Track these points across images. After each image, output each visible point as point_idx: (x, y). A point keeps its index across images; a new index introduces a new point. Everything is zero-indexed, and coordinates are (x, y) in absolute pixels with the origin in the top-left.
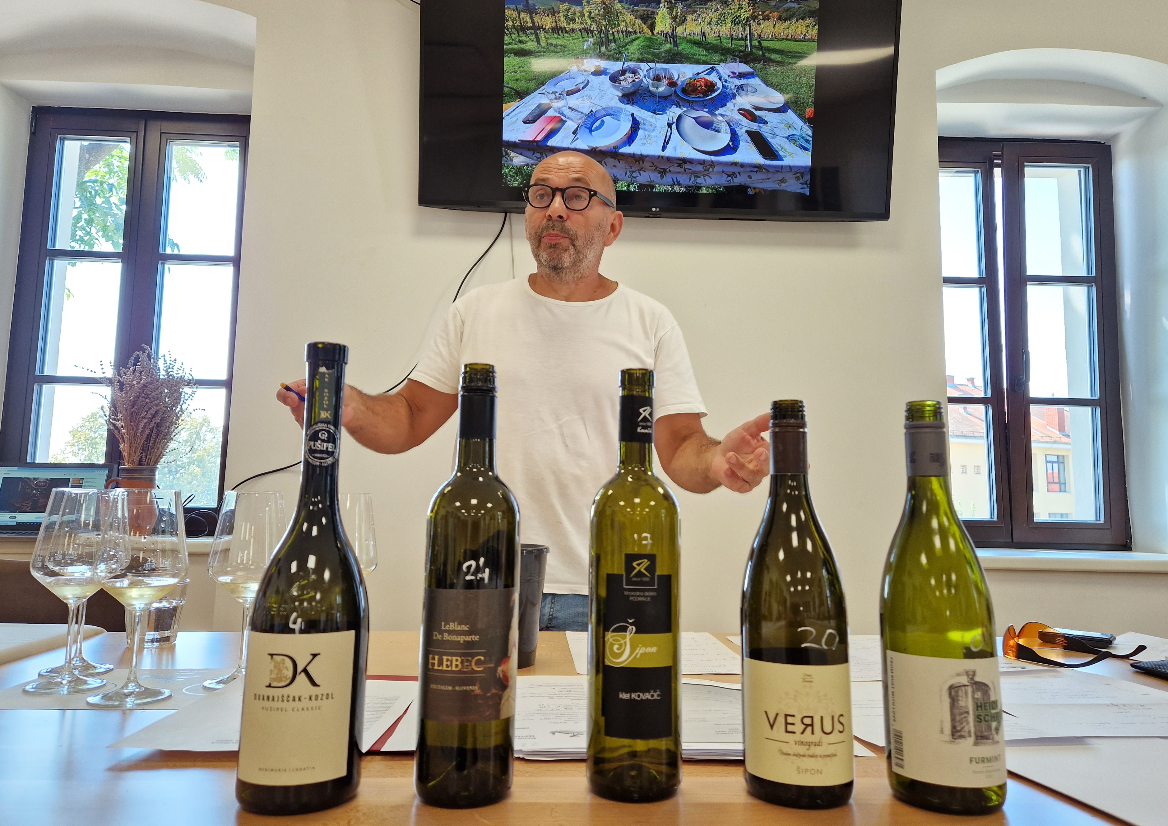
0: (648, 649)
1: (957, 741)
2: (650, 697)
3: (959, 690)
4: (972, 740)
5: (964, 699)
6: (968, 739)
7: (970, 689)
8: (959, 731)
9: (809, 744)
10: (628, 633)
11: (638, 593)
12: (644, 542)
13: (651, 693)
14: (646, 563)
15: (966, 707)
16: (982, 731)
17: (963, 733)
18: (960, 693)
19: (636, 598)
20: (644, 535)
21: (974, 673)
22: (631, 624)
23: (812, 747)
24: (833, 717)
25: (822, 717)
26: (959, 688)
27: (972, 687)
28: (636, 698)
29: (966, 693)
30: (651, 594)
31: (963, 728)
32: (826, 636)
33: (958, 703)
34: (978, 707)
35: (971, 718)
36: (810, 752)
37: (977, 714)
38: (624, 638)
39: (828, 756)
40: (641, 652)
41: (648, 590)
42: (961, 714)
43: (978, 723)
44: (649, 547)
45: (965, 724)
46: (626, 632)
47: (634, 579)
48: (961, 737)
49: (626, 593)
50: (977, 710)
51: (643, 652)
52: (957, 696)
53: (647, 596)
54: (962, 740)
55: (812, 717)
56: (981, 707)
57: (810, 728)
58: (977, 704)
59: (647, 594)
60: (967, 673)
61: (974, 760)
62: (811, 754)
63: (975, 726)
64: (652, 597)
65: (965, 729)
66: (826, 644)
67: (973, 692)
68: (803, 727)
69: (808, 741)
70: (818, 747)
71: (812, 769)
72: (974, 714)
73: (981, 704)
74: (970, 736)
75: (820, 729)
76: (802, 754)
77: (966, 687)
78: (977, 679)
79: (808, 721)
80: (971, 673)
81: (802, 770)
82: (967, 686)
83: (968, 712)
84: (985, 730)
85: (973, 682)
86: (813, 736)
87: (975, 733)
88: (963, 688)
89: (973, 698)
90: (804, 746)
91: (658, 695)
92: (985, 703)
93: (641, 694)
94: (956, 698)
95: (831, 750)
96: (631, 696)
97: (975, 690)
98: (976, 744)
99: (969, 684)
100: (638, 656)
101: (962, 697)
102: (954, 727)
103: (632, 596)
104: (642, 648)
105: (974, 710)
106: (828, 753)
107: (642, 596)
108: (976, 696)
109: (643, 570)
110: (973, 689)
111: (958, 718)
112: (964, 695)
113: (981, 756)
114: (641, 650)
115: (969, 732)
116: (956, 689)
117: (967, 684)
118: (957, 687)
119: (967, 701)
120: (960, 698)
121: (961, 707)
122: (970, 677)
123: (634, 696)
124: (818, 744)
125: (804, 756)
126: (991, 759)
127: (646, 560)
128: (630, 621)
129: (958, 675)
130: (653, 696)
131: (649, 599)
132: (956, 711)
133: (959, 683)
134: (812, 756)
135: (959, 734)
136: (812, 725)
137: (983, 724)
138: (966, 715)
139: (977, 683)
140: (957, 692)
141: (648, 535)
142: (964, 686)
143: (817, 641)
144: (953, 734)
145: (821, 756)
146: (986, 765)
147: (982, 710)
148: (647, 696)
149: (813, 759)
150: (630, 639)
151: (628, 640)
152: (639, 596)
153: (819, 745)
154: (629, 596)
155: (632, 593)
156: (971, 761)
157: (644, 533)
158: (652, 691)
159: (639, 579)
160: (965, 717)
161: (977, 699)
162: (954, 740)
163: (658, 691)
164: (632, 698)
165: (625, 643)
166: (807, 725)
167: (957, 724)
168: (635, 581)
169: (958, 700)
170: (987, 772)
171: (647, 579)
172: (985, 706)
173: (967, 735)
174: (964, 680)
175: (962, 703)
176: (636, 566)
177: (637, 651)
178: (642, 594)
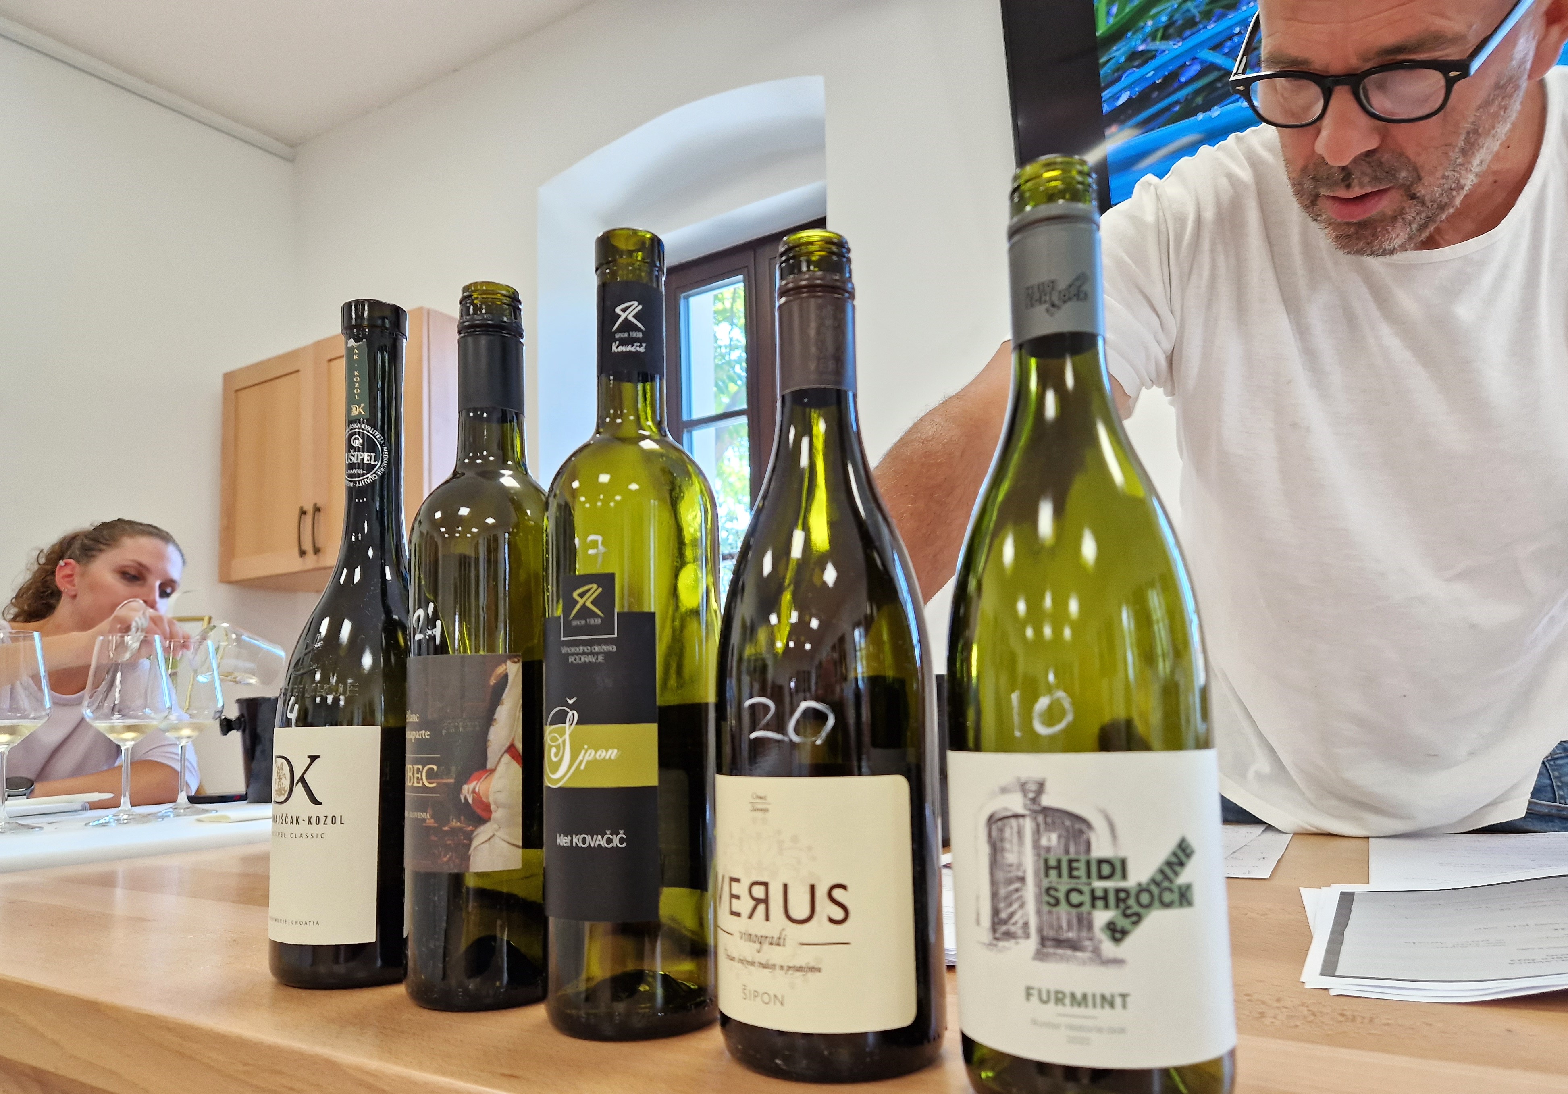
0: (599, 753)
1: (1001, 944)
2: (604, 844)
3: (1004, 825)
4: (1031, 944)
5: (1015, 848)
6: (1023, 942)
7: (1028, 825)
8: (1005, 922)
9: (760, 940)
10: (568, 724)
11: (581, 649)
12: (591, 552)
13: (606, 837)
14: (595, 590)
15: (1020, 865)
16: (1060, 927)
17: (1013, 929)
18: (1007, 833)
19: (577, 658)
20: (592, 537)
21: (1041, 787)
22: (572, 707)
23: (766, 946)
24: (813, 888)
25: (786, 886)
26: (1006, 821)
27: (1035, 819)
28: (580, 844)
29: (1020, 833)
30: (605, 648)
31: (1012, 915)
32: (797, 714)
33: (1003, 857)
34: (1048, 868)
35: (1030, 892)
36: (762, 958)
37: (1045, 883)
38: (562, 733)
39: (799, 969)
40: (587, 758)
41: (599, 642)
42: (1010, 882)
43: (1046, 908)
44: (600, 560)
45: (1015, 906)
46: (565, 723)
47: (574, 623)
48: (1009, 935)
49: (565, 650)
50: (1047, 875)
51: (590, 758)
52: (1002, 840)
53: (598, 654)
54: (1010, 944)
55: (766, 884)
56: (1058, 868)
57: (761, 908)
58: (1046, 861)
59: (596, 649)
60: (1023, 787)
61: (1035, 992)
62: (763, 962)
63: (1039, 912)
64: (607, 654)
65: (1016, 918)
66: (797, 731)
67: (1037, 832)
68: (753, 903)
69: (759, 934)
70: (777, 948)
71: (766, 993)
72: (1038, 885)
73: (1059, 861)
74: (1027, 936)
75: (782, 910)
76: (749, 959)
77: (1021, 820)
78: (1047, 801)
79: (759, 892)
80: (1033, 787)
81: (750, 992)
82: (1023, 816)
83: (1022, 879)
84: (1069, 923)
85: (1036, 807)
86: (768, 923)
87: (1040, 930)
88: (1013, 822)
89: (1036, 845)
90: (752, 944)
91: (621, 841)
92: (1070, 862)
93: (588, 838)
94: (999, 844)
95: (806, 957)
96: (572, 841)
97: (1042, 827)
98: (1040, 956)
99: (1027, 812)
100: (582, 767)
101: (1011, 842)
102: (996, 912)
103: (573, 654)
104: (589, 751)
105: (1036, 874)
106: (798, 962)
107: (587, 654)
108: (1044, 842)
109: (589, 604)
110: (1038, 825)
111: (1003, 892)
112: (1015, 840)
113: (1053, 988)
114: (587, 756)
115: (1026, 925)
116: (1000, 823)
117: (1021, 810)
118: (1001, 819)
119: (1020, 853)
120: (1007, 845)
121: (1010, 865)
122: (1031, 795)
123: (577, 840)
124: (778, 942)
125: (752, 963)
126: (1085, 996)
127: (595, 586)
128: (571, 702)
129: (1004, 790)
130: (609, 841)
131: (601, 658)
132: (1000, 875)
133: (1005, 809)
134: (765, 966)
135: (1004, 928)
136: (766, 901)
137: (1063, 909)
138: (1017, 885)
139: (1046, 811)
140: (1001, 830)
141: (599, 538)
142: (1016, 816)
143: (779, 725)
144: (994, 930)
145: (782, 967)
146: (1068, 1009)
147: (1060, 875)
148: (599, 841)
149: (767, 971)
150: (570, 735)
151: (567, 737)
152: (584, 653)
153: (778, 944)
154: (568, 655)
155: (573, 650)
156: (1028, 995)
157: (591, 534)
158: (608, 832)
159: (583, 622)
160: (1017, 890)
161: (1048, 849)
162: (995, 942)
163: (621, 832)
164: (574, 845)
165: (564, 742)
166: (758, 901)
167: (1002, 905)
168: (577, 626)
169: (1003, 850)
170: (1072, 1027)
171: (598, 621)
172: (1071, 869)
173: (1020, 932)
174: (1016, 803)
175: (1010, 857)
176: (578, 598)
177: (580, 758)
178: (587, 649)
